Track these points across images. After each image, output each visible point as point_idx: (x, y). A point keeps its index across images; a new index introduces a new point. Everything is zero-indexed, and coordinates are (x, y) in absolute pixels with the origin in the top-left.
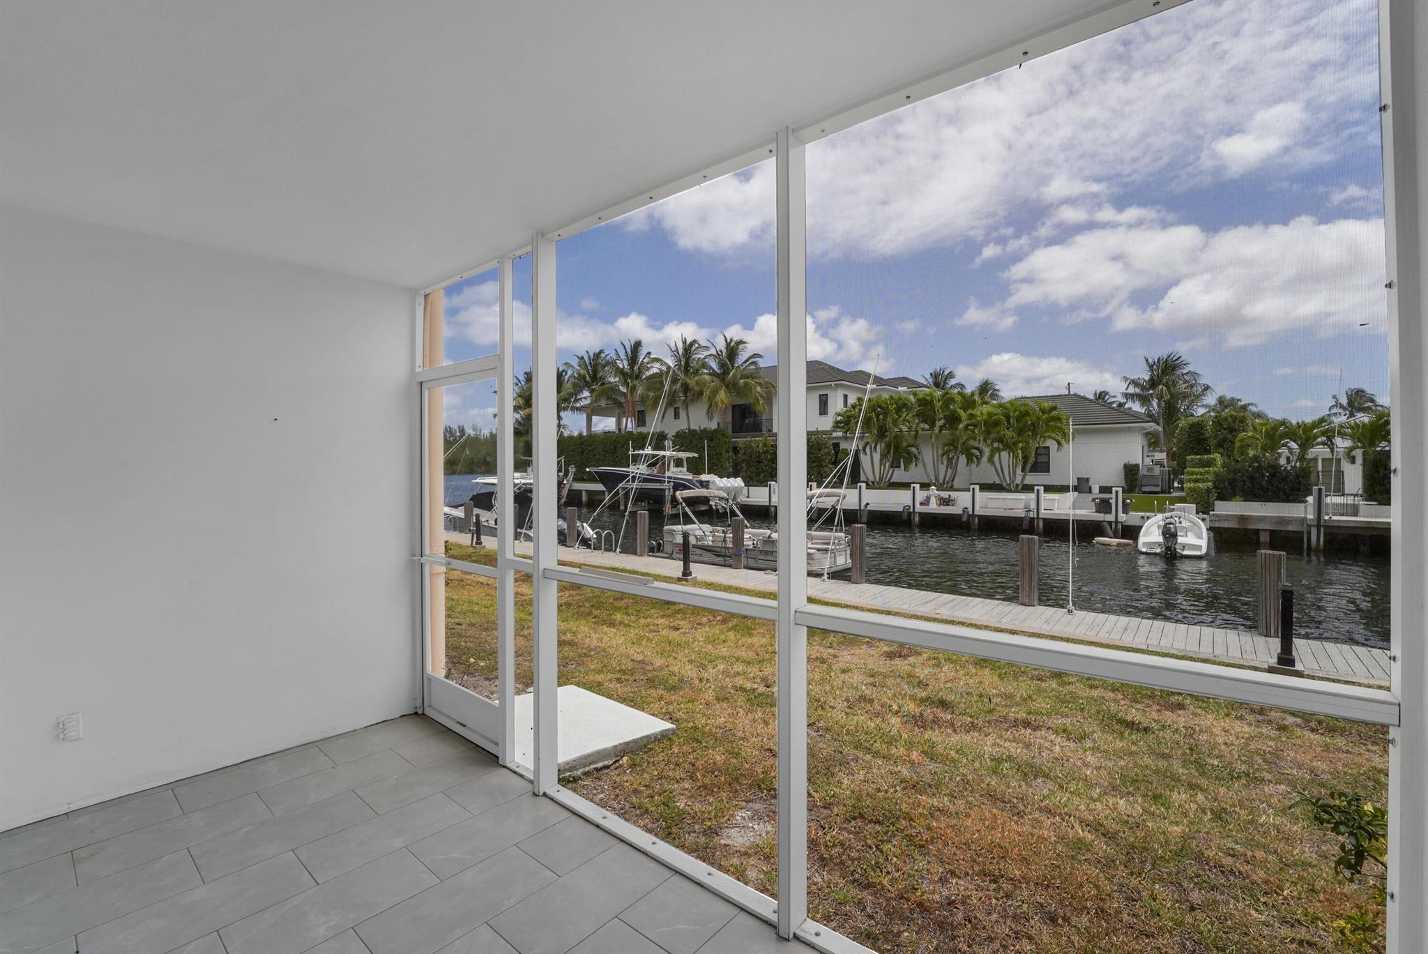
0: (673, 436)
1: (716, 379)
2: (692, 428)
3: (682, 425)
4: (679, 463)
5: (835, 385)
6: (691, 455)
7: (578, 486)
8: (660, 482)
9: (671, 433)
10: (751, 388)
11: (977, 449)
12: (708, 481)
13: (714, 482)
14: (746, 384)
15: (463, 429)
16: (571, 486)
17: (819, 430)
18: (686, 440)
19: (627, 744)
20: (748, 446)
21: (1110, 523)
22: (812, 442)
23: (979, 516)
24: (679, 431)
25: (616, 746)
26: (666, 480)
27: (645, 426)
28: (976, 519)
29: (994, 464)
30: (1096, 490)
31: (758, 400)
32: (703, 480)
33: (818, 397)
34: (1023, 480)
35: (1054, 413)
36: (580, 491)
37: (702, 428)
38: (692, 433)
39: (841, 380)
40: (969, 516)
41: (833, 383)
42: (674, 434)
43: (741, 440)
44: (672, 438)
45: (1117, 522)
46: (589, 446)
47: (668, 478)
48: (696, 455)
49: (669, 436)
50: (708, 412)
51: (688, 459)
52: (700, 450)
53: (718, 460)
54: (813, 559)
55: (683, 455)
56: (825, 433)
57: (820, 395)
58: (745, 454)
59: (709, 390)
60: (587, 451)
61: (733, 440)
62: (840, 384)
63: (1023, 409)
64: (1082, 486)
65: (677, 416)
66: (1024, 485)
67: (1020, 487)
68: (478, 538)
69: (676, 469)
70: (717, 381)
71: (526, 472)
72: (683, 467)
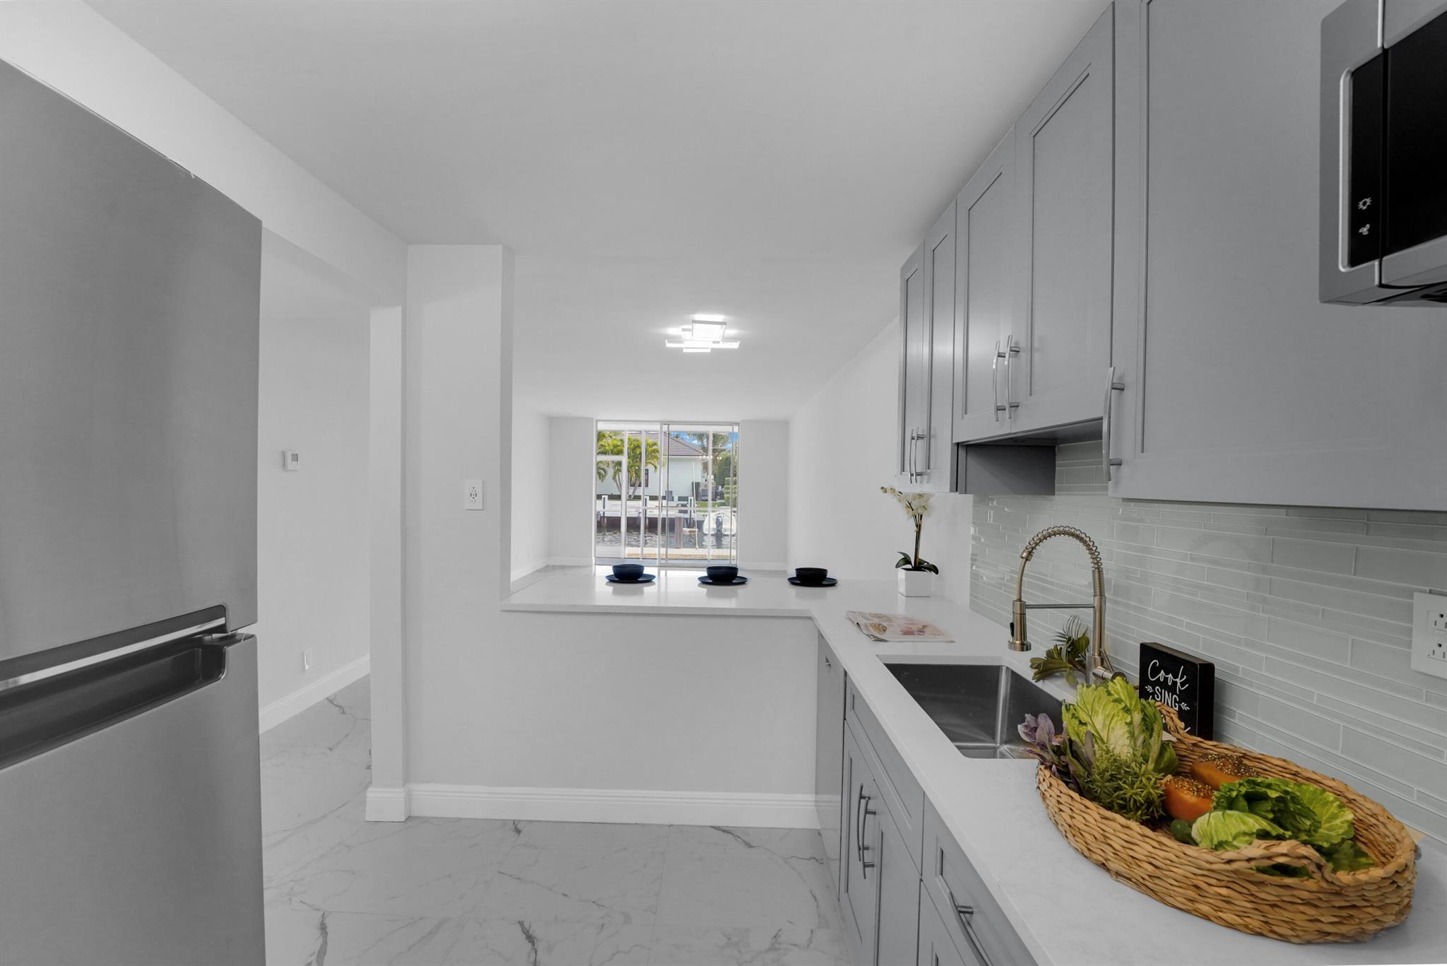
11: (603, 469)
21: (687, 519)
23: (608, 518)
28: (606, 520)
29: (616, 482)
30: (676, 498)
34: (634, 492)
35: (655, 447)
40: (601, 517)
45: (691, 518)
63: (636, 443)
64: (668, 496)
66: (635, 496)
67: (633, 497)
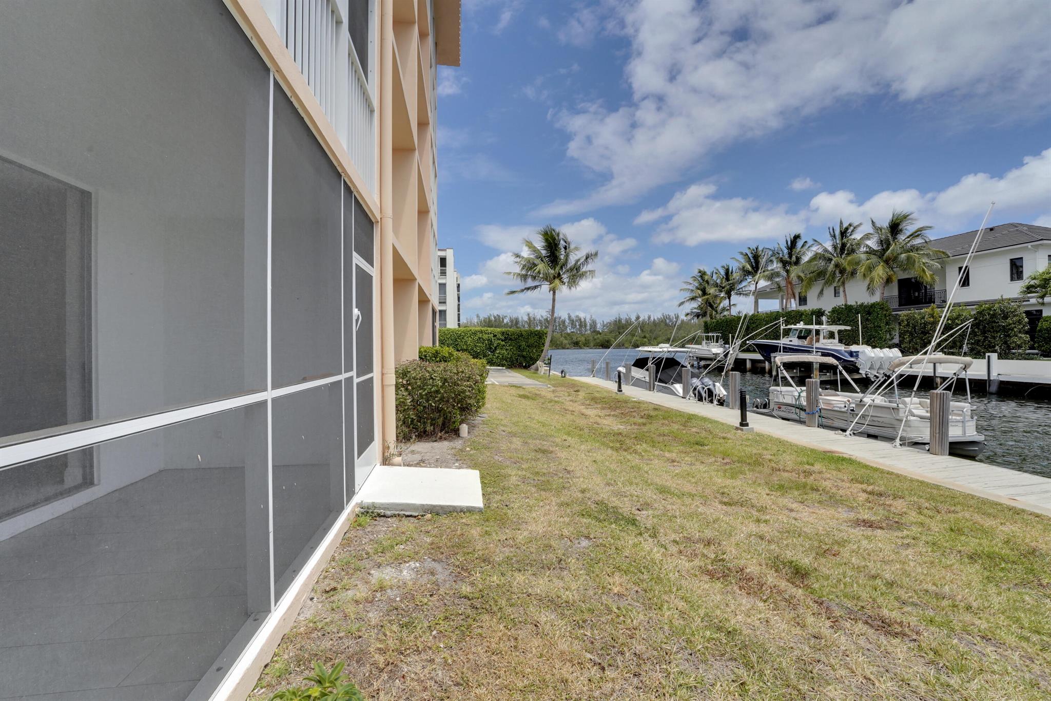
0: (829, 312)
1: (872, 256)
2: (849, 303)
3: (840, 302)
4: (831, 335)
5: (1032, 246)
6: (843, 328)
7: (743, 356)
8: (808, 352)
9: (828, 309)
10: (915, 261)
12: (858, 352)
13: (863, 352)
14: (908, 258)
15: (678, 316)
16: (737, 355)
17: (1004, 297)
18: (841, 315)
19: (435, 506)
20: (910, 318)
22: (995, 310)
24: (835, 308)
25: (423, 505)
26: (814, 350)
27: (806, 304)
31: (923, 270)
32: (853, 350)
33: (1009, 262)
36: (745, 360)
37: (858, 304)
38: (849, 308)
39: (1042, 240)
41: (1029, 245)
42: (830, 310)
43: (903, 313)
44: (829, 314)
46: (753, 323)
47: (816, 348)
48: (848, 328)
49: (826, 312)
50: (868, 288)
51: (840, 332)
52: (854, 323)
53: (876, 332)
54: (910, 427)
55: (835, 328)
56: (1014, 300)
57: (1011, 260)
58: (908, 325)
59: (864, 267)
60: (751, 328)
61: (893, 313)
62: (1040, 244)
65: (836, 294)
68: (620, 386)
69: (825, 341)
70: (874, 259)
71: (701, 344)
72: (834, 338)
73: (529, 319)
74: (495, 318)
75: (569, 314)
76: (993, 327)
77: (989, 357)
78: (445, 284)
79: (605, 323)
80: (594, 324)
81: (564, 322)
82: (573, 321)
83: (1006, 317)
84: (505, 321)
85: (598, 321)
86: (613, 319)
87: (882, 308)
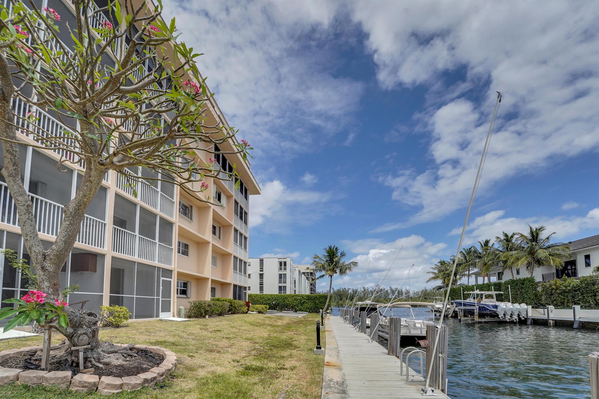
27: (502, 279)
44: (503, 285)
55: (493, 293)
58: (543, 290)
65: (518, 273)
73: (364, 290)
74: (343, 289)
75: (390, 287)
76: (587, 291)
77: (574, 307)
78: (286, 274)
79: (415, 292)
80: (408, 292)
81: (387, 291)
82: (393, 291)
83: (594, 284)
84: (350, 291)
85: (410, 291)
86: (421, 290)
87: (530, 281)
